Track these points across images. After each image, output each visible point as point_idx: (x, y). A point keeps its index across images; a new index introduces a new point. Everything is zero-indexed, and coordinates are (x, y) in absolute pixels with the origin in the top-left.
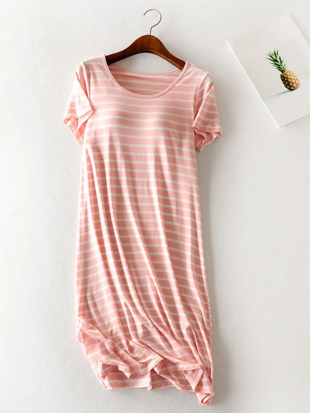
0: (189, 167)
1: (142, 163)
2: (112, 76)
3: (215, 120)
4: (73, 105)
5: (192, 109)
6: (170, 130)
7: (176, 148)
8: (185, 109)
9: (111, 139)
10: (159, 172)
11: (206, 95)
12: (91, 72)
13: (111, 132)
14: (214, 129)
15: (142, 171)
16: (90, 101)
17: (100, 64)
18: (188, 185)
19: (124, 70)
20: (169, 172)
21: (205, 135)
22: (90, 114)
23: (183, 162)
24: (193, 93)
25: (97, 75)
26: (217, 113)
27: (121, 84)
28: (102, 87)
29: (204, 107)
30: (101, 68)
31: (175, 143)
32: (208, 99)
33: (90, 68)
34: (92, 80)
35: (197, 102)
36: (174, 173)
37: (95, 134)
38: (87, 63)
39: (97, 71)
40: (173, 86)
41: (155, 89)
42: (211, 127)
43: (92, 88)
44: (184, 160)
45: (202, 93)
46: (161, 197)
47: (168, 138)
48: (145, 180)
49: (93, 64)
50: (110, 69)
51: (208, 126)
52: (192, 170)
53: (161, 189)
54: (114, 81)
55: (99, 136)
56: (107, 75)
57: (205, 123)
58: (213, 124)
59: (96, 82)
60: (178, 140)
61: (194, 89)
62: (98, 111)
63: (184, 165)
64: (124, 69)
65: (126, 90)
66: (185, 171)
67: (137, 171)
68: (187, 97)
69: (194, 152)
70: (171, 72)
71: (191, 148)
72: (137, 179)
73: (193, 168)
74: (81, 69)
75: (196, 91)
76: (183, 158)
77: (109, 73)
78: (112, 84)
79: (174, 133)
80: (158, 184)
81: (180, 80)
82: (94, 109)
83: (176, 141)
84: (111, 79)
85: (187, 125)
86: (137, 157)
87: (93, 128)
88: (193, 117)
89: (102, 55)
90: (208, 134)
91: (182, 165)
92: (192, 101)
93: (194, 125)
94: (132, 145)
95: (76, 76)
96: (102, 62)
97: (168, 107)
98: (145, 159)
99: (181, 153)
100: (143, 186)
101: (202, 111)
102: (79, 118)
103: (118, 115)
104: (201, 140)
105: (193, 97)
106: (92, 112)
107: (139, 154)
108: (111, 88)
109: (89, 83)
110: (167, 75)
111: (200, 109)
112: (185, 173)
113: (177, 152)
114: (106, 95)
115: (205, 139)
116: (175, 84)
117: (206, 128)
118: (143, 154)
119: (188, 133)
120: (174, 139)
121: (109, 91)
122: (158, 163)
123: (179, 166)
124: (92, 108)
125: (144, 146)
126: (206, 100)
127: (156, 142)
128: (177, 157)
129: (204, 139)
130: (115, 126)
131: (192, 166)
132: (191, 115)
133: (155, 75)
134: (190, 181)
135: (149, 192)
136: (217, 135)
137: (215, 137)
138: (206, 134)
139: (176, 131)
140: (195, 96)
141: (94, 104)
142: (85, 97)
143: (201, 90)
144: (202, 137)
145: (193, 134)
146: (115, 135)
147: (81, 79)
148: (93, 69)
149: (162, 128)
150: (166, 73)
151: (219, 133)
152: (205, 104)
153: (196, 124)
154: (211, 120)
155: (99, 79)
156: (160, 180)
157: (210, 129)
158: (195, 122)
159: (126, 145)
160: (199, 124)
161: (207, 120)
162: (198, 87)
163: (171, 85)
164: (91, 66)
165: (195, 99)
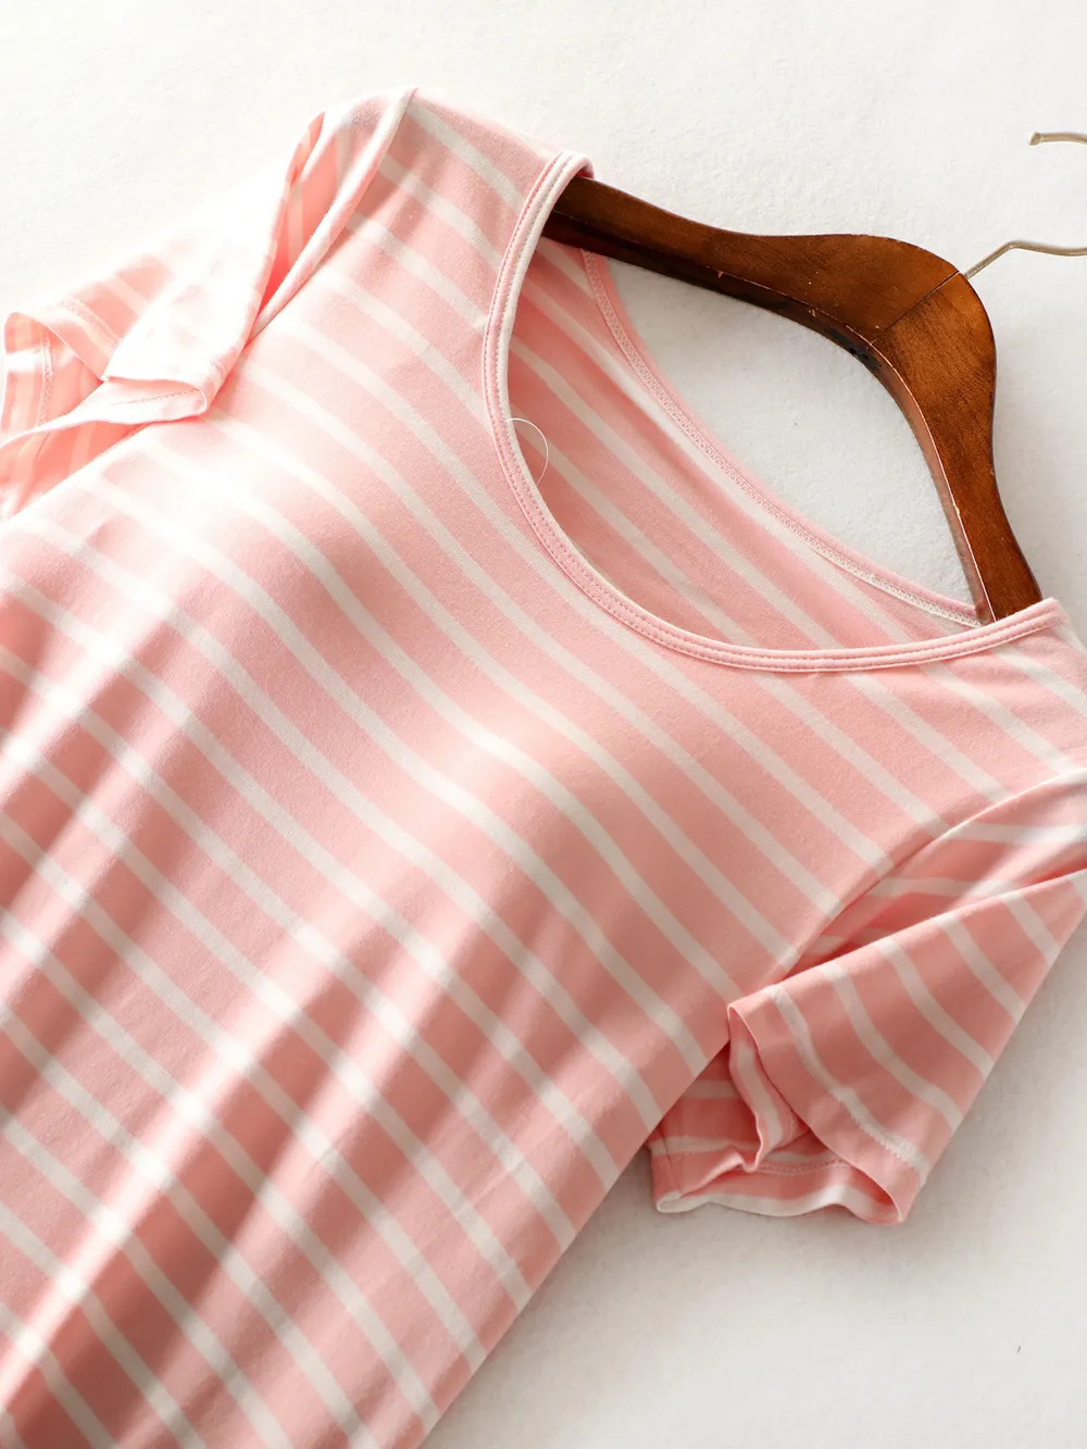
0: (484, 1237)
1: (226, 953)
2: (510, 313)
3: (931, 1095)
4: (145, 278)
5: (827, 902)
6: (565, 904)
7: (507, 1044)
8: (785, 862)
9: (158, 651)
10: (275, 1096)
11: (994, 890)
12: (409, 185)
13: (194, 604)
14: (867, 1143)
15: (177, 1000)
16: (250, 341)
17: (506, 189)
18: (384, 1344)
19: (630, 344)
20: (336, 1153)
21: (772, 1129)
22: (185, 406)
23: (476, 1166)
24: (920, 814)
25: (426, 234)
26: (986, 1065)
27: (522, 389)
28: (391, 320)
29: (914, 952)
30: (491, 215)
31: (523, 1009)
32: (993, 923)
33: (423, 162)
34: (373, 231)
35: (900, 888)
36: (355, 1189)
37: (101, 539)
38: (434, 126)
39: (450, 214)
40: (832, 673)
41: (717, 602)
42: (859, 1113)
43: (334, 277)
44: (493, 1163)
45: (980, 860)
46: (143, 1264)
47: (506, 941)
48: (152, 1072)
49: (464, 153)
50: (538, 264)
51: (845, 1095)
52: (489, 1272)
53: (188, 1207)
54: (495, 346)
55: (107, 569)
56: (484, 277)
57: (845, 1056)
58: (890, 1107)
59: (382, 261)
60: (567, 1009)
61: (950, 797)
62: (235, 431)
63: (468, 1192)
64: (632, 336)
65: (519, 456)
66: (441, 1240)
67: (148, 971)
68: (863, 805)
69: (610, 1174)
70: (905, 589)
71: (609, 1123)
72: (103, 1023)
73: (507, 1270)
74: (362, 125)
75: (951, 820)
76: (499, 1142)
77: (509, 284)
78: (467, 359)
79: (574, 942)
80: (201, 1166)
81: (910, 668)
82: (225, 394)
83: (546, 1010)
84: (482, 322)
85: (708, 968)
86: (225, 887)
87: (121, 500)
88: (788, 955)
89: (567, 153)
90: (808, 1142)
91: (457, 1182)
92: (869, 852)
93: (745, 1005)
94: (252, 791)
95: (301, 133)
96: (522, 184)
97: (682, 759)
98: (265, 945)
99: (514, 1098)
100: (103, 1096)
101: (885, 967)
102: (112, 379)
103: (323, 544)
104: (723, 1144)
105: (895, 832)
106: (200, 403)
107: (251, 885)
108: (440, 365)
109: (342, 236)
110: (860, 583)
111: (886, 945)
112: (430, 1254)
113: (488, 1076)
114: (369, 379)
115: (750, 1157)
116: (852, 670)
117: (825, 1092)
118: (273, 906)
119: (666, 1020)
120: (538, 976)
121: (409, 375)
122: (316, 1038)
123: (433, 1172)
124: (218, 384)
125: (319, 857)
126: (968, 921)
127: (416, 903)
128: (469, 1105)
129: (746, 1147)
130: (248, 589)
131: (509, 1247)
132: (788, 934)
133: (790, 520)
134: (414, 1332)
135: (104, 1168)
136: (860, 1204)
137: (833, 1192)
138: (793, 1130)
139: (597, 941)
140: (922, 839)
141: (258, 373)
142: (249, 295)
143: (992, 835)
144: (743, 1126)
145: (699, 1061)
146: (206, 646)
147: (313, 175)
148: (431, 180)
149: (516, 848)
150: (865, 568)
151: (883, 1199)
152: (941, 938)
153: (771, 1010)
154: (900, 1071)
155: (415, 262)
156: (235, 1155)
157: (843, 1120)
158: (771, 991)
159: (220, 758)
160: (801, 1031)
161: (878, 1048)
162: (983, 801)
163: (826, 652)
164: (441, 157)
165: (902, 859)
